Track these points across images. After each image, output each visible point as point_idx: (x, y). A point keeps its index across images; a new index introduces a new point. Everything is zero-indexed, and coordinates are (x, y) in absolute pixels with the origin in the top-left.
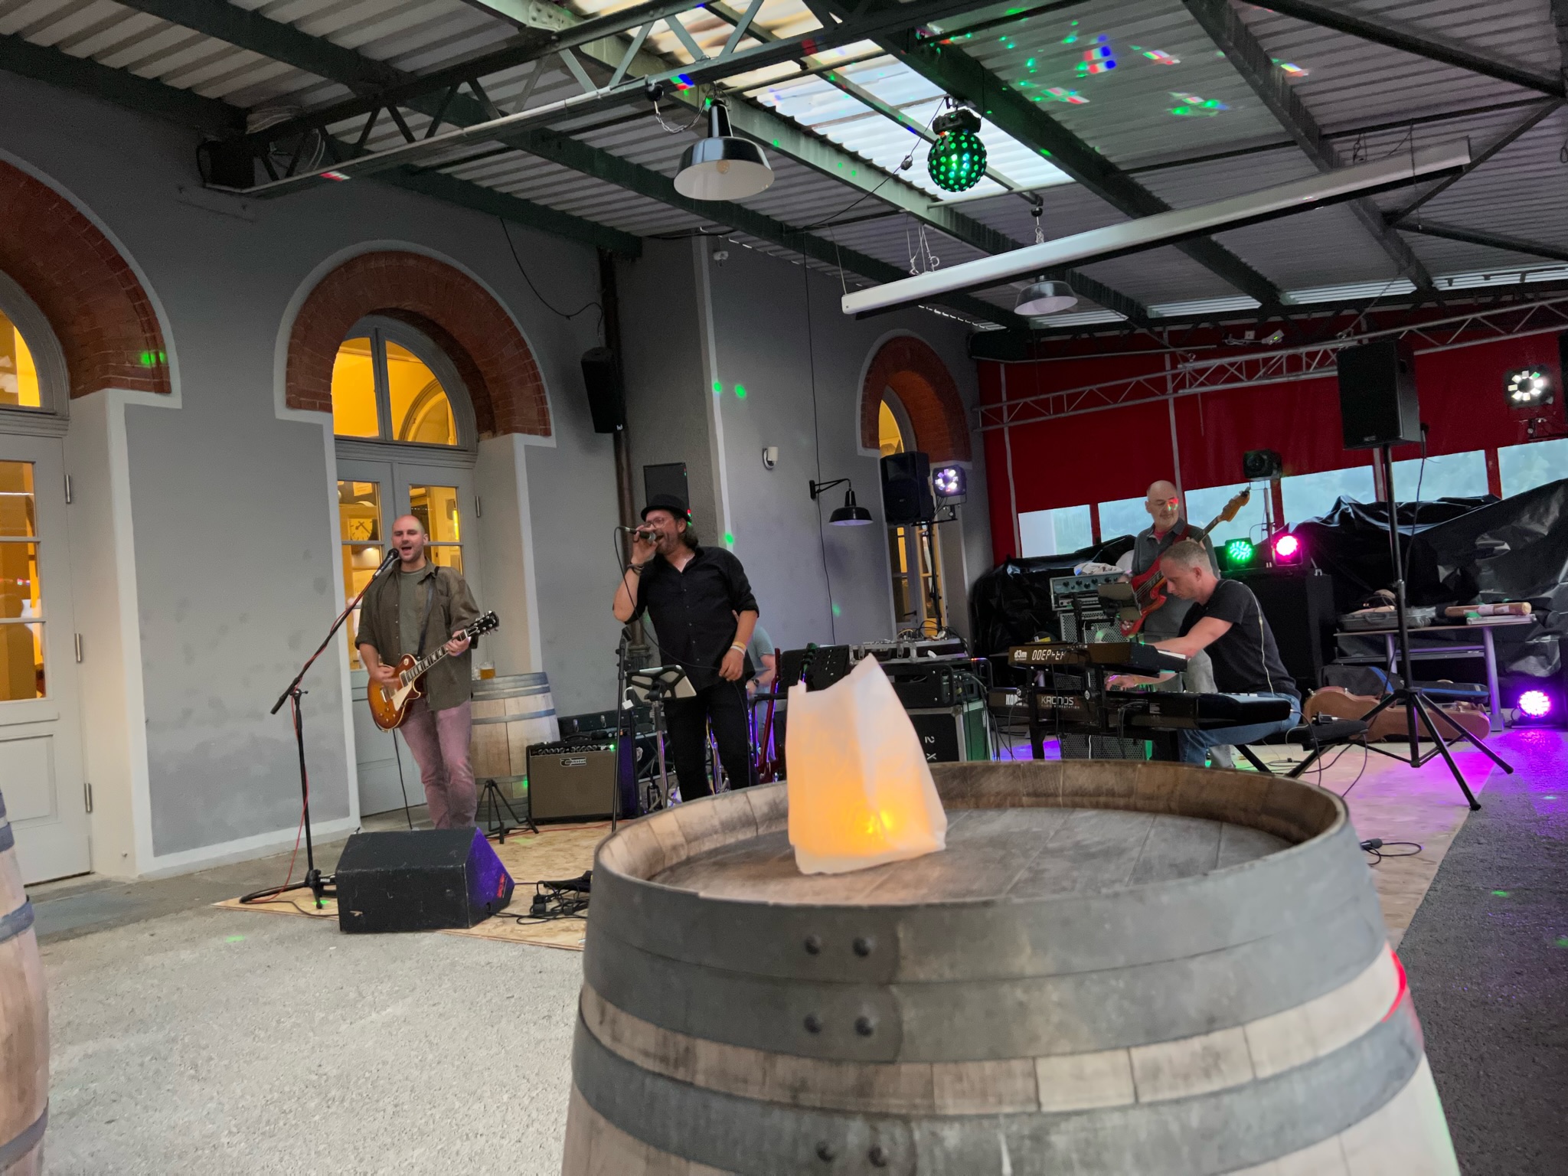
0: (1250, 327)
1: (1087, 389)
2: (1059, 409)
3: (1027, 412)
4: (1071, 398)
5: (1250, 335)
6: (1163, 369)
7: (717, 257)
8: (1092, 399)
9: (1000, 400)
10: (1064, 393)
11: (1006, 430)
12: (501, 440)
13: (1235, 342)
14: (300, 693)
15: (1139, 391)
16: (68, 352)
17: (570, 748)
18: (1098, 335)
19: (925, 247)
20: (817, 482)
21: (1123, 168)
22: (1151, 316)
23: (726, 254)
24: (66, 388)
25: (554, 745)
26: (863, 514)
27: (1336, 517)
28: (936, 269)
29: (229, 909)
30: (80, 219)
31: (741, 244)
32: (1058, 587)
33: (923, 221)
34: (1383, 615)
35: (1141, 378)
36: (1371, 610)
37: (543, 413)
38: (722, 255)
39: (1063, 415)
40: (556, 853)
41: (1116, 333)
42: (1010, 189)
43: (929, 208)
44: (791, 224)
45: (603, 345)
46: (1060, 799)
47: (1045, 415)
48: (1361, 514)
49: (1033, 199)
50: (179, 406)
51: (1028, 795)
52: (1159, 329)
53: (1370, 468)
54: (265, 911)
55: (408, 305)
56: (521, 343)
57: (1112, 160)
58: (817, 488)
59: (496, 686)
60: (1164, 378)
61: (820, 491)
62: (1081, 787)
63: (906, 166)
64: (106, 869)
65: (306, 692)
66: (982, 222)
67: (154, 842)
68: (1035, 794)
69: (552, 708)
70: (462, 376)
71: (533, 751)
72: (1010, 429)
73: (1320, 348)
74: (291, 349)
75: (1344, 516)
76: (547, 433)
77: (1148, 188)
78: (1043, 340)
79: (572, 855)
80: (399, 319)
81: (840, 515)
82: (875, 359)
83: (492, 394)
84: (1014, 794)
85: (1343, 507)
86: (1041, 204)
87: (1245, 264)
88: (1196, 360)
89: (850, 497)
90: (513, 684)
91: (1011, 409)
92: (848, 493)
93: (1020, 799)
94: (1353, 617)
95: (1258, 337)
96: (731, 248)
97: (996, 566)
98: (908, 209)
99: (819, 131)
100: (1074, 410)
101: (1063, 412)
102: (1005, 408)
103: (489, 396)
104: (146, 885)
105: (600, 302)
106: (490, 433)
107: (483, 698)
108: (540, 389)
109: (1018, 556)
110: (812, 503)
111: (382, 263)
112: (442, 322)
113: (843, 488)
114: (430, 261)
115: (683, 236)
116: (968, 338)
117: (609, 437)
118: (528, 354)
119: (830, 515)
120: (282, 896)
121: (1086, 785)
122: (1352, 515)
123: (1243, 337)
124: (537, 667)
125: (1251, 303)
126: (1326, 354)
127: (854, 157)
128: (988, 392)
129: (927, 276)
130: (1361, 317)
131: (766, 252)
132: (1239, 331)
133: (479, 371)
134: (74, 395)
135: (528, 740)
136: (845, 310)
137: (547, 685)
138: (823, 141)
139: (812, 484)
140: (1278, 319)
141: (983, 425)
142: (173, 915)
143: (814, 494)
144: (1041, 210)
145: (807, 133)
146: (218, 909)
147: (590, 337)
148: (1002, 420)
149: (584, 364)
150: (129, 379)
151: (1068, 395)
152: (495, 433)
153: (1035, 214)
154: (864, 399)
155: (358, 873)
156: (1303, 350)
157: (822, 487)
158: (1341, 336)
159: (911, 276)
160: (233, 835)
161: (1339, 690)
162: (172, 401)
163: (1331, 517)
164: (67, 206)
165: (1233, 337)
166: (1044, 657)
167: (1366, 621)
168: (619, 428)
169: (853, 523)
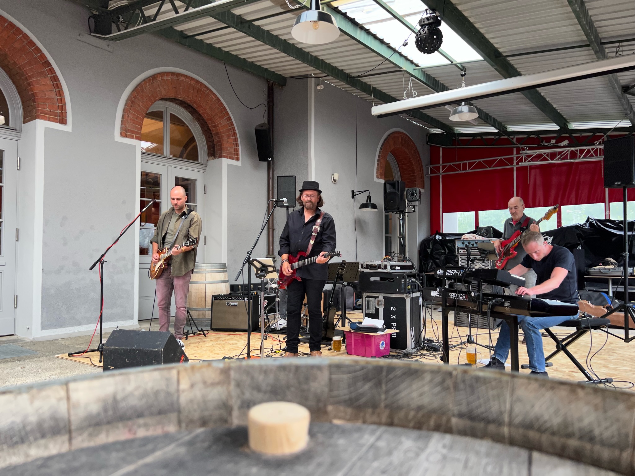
0: (553, 138)
1: (478, 161)
2: (465, 168)
3: (451, 169)
4: (471, 164)
5: (553, 141)
6: (513, 154)
7: (319, 88)
8: (480, 165)
9: (439, 163)
10: (467, 162)
11: (441, 176)
12: (217, 160)
13: (546, 144)
14: (104, 262)
15: (501, 163)
16: (23, 102)
17: (231, 298)
18: (484, 137)
19: (411, 87)
20: (355, 191)
21: (505, 54)
22: (509, 130)
23: (323, 86)
24: (21, 119)
25: (225, 296)
26: (374, 206)
27: (588, 225)
28: (415, 97)
29: (62, 358)
30: (32, 43)
31: (330, 83)
32: (459, 244)
33: (412, 75)
34: (609, 269)
35: (502, 158)
36: (603, 267)
37: (237, 150)
38: (321, 87)
39: (466, 171)
40: (216, 345)
41: (493, 137)
42: (452, 62)
43: (414, 69)
44: (353, 75)
45: (266, 122)
46: (506, 430)
47: (458, 171)
48: (599, 224)
49: (462, 68)
50: (70, 131)
51: (461, 416)
52: (512, 137)
53: (604, 204)
54: (77, 361)
55: (181, 97)
56: (230, 119)
57: (500, 50)
58: (355, 193)
59: (202, 268)
60: (513, 158)
61: (356, 195)
62: (537, 419)
63: (405, 45)
64: (21, 334)
65: (106, 262)
66: (437, 79)
67: (42, 323)
68: (470, 416)
69: (227, 279)
70: (203, 131)
71: (215, 298)
72: (442, 176)
73: (587, 148)
74: (124, 111)
75: (591, 224)
76: (237, 159)
77: (515, 66)
78: (460, 138)
79: (223, 347)
80: (177, 104)
81: (364, 206)
82: (385, 140)
83: (215, 140)
84: (440, 412)
85: (590, 220)
86: (465, 71)
87: (555, 108)
88: (528, 150)
89: (369, 198)
90: (210, 267)
91: (443, 167)
92: (368, 197)
93: (449, 421)
94: (595, 269)
95: (557, 142)
96: (325, 84)
97: (431, 235)
98: (405, 69)
99: (367, 27)
100: (471, 169)
101: (467, 170)
102: (441, 167)
103: (213, 141)
104: (34, 343)
105: (266, 103)
106: (213, 157)
107: (197, 272)
108: (236, 140)
109: (441, 232)
110: (352, 200)
111: (170, 78)
112: (195, 106)
113: (366, 194)
114: (192, 79)
115: (304, 77)
116: (427, 135)
117: (265, 164)
118: (232, 124)
119: (359, 206)
120: (85, 354)
121: (546, 417)
122: (595, 224)
123: (550, 142)
124: (224, 261)
125: (555, 127)
126: (589, 151)
127: (382, 41)
128: (434, 159)
129: (411, 99)
130: (605, 136)
131: (341, 88)
132: (548, 140)
133: (210, 130)
134: (24, 122)
135: (215, 292)
136: (373, 113)
137: (226, 269)
138: (368, 32)
139: (353, 192)
140: (567, 135)
141: (431, 173)
142: (37, 359)
143: (353, 196)
144: (465, 74)
145: (362, 28)
146: (58, 357)
147: (261, 119)
148: (439, 172)
149: (256, 130)
150: (48, 116)
151: (469, 163)
152: (215, 157)
153: (462, 75)
154: (379, 157)
155: (113, 349)
156: (579, 148)
157: (357, 193)
158: (596, 143)
159: (404, 99)
160: (79, 324)
161: (586, 302)
162: (68, 128)
163: (585, 224)
164: (26, 36)
165: (545, 142)
166: (452, 274)
167: (600, 272)
168: (270, 160)
169: (370, 210)
